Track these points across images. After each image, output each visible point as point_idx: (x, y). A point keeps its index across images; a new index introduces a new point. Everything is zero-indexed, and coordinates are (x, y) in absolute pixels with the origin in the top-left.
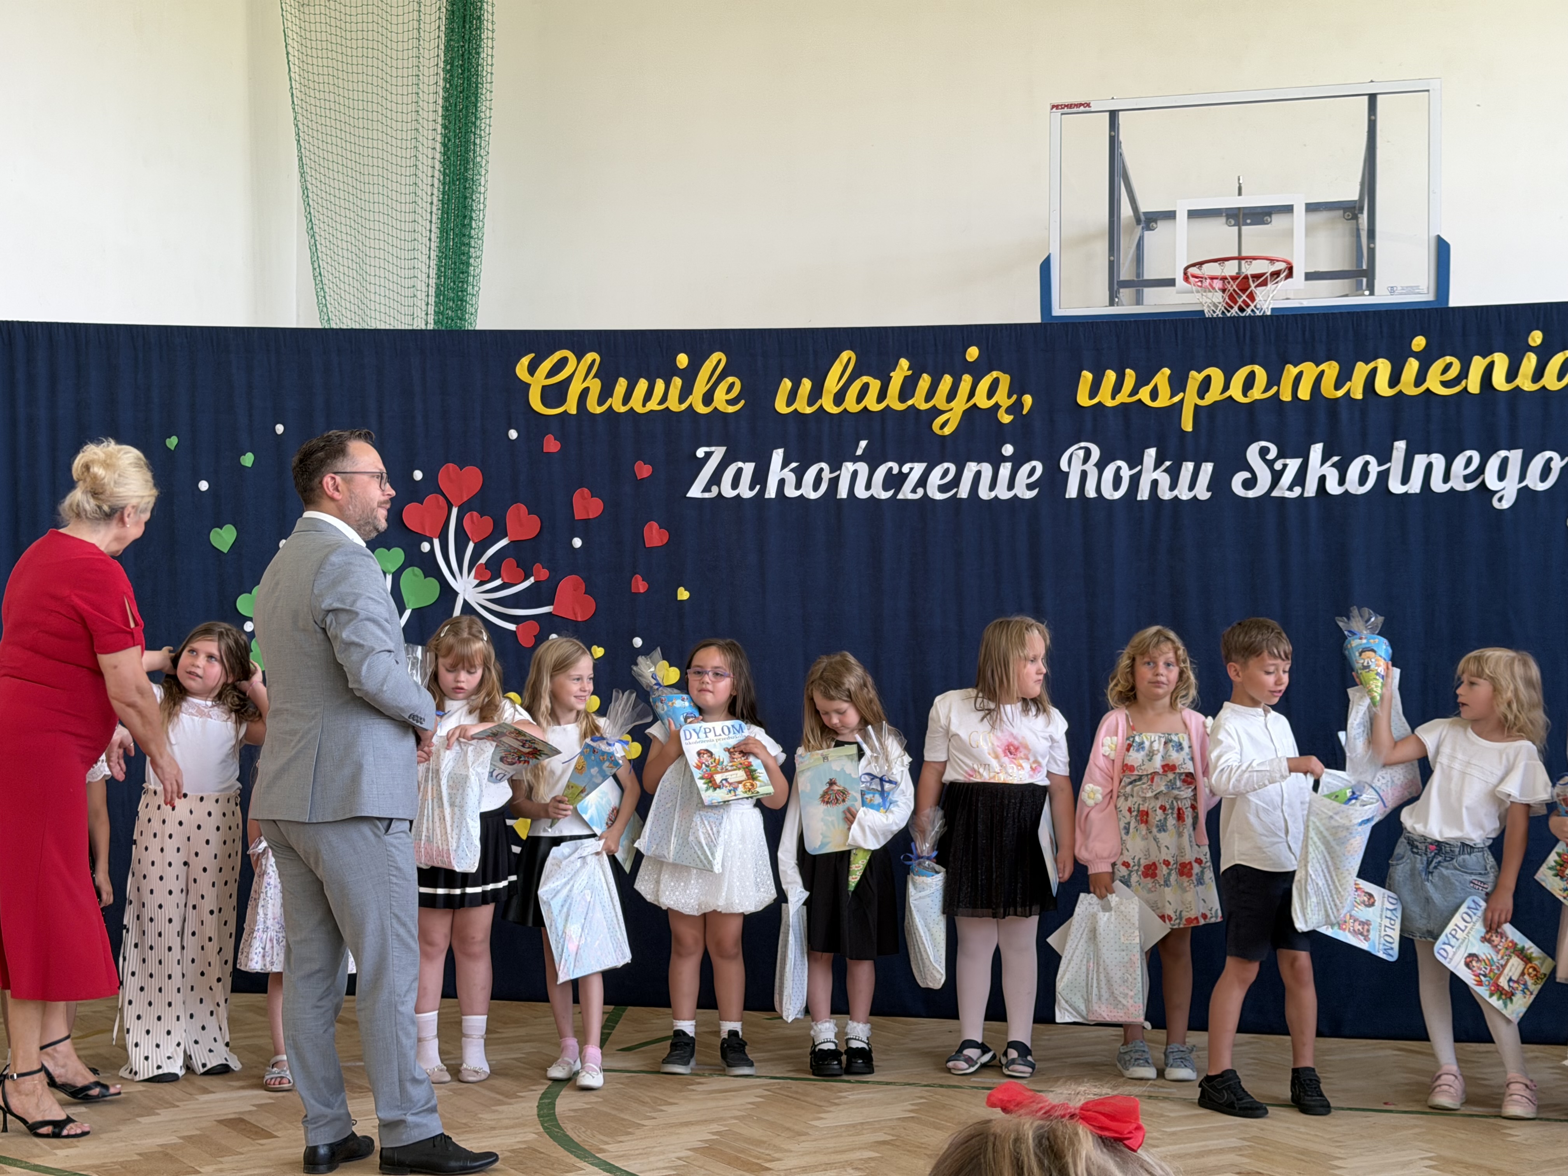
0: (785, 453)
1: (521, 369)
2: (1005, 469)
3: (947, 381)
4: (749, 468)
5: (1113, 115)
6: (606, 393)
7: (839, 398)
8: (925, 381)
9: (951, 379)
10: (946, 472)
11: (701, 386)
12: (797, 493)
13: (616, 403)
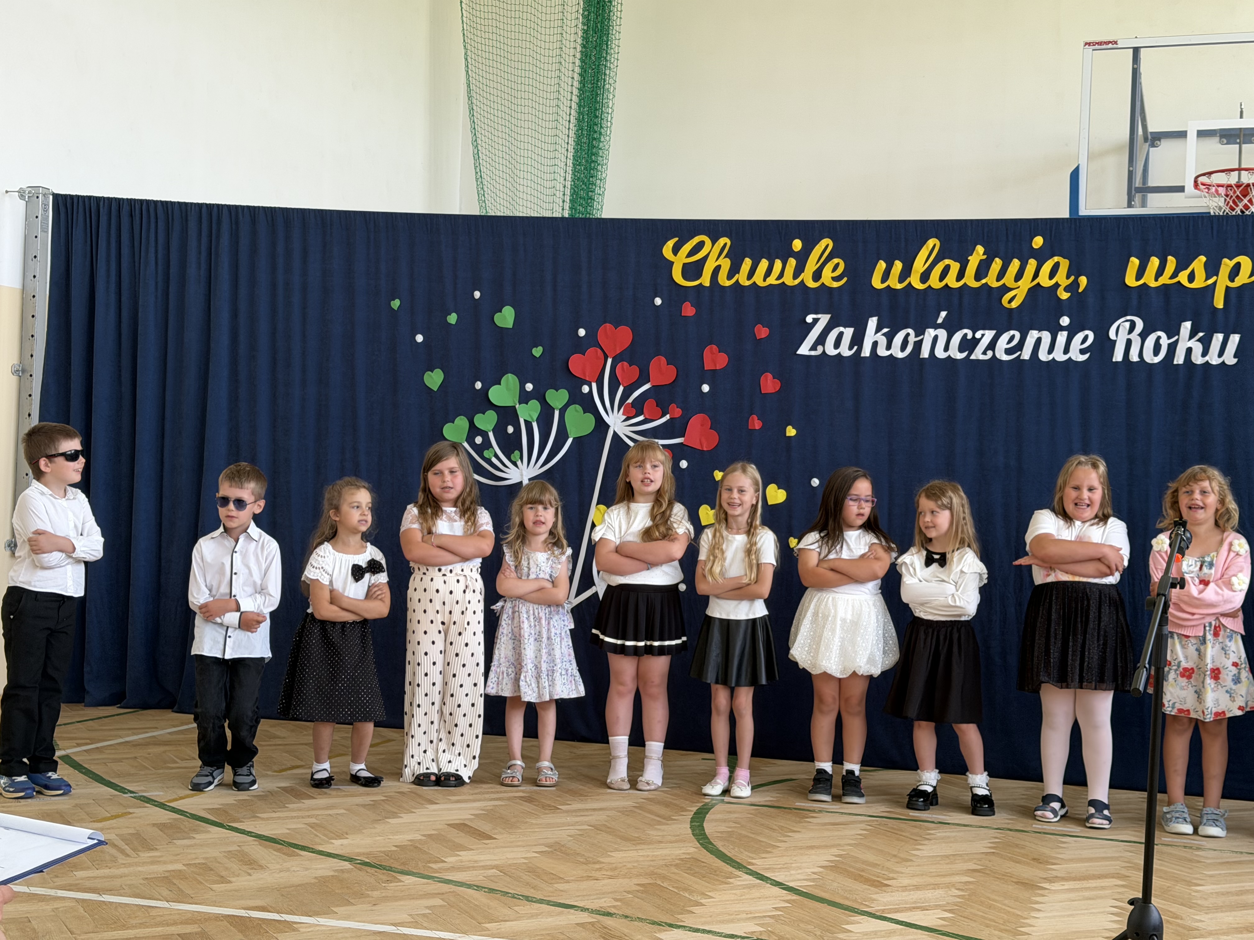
0: (878, 320)
1: (667, 251)
2: (1062, 337)
3: (1016, 264)
4: (848, 332)
5: (1136, 51)
6: (734, 270)
7: (925, 277)
8: (997, 264)
9: (1019, 263)
10: (1012, 338)
11: (811, 266)
12: (888, 353)
13: (742, 278)
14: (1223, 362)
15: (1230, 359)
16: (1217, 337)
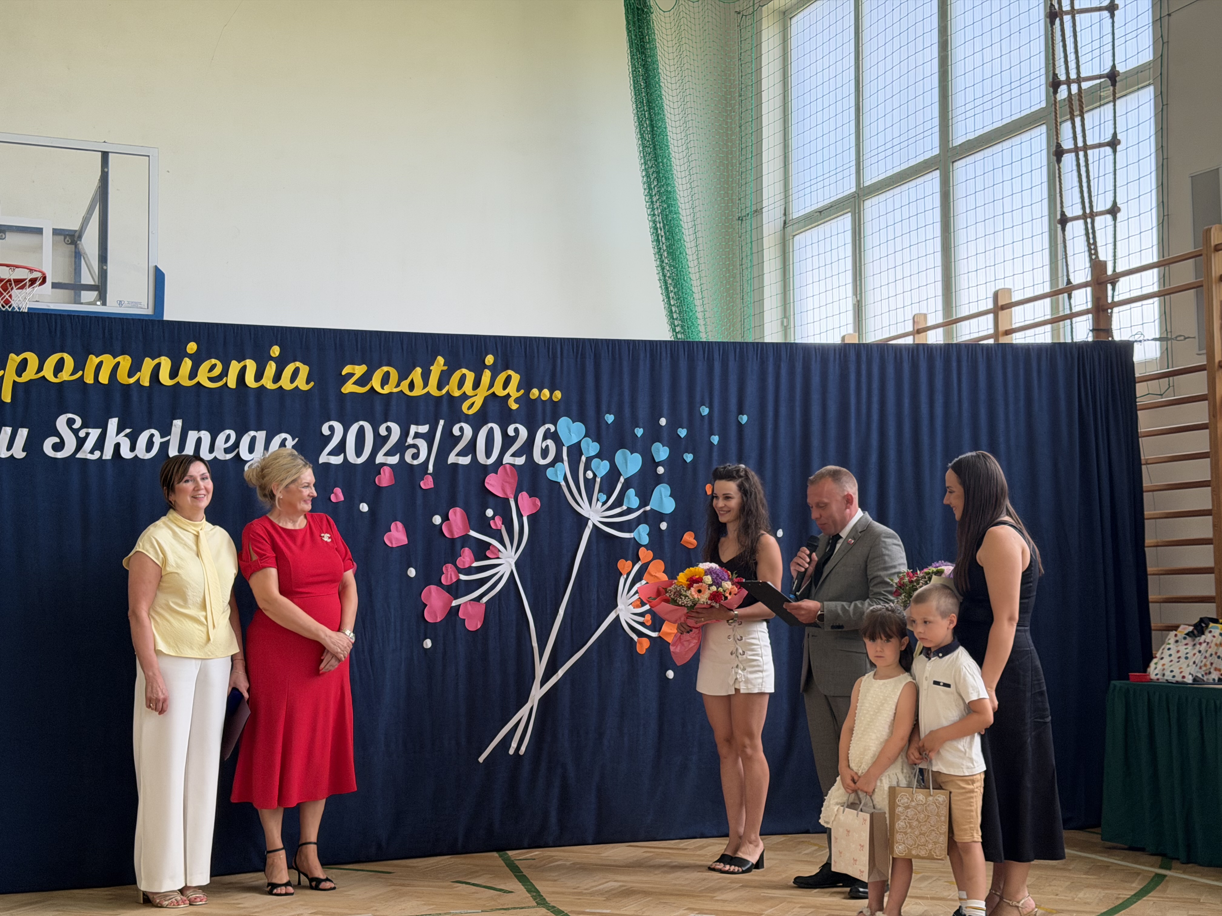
14: (12, 456)
15: (18, 452)
16: (5, 430)
